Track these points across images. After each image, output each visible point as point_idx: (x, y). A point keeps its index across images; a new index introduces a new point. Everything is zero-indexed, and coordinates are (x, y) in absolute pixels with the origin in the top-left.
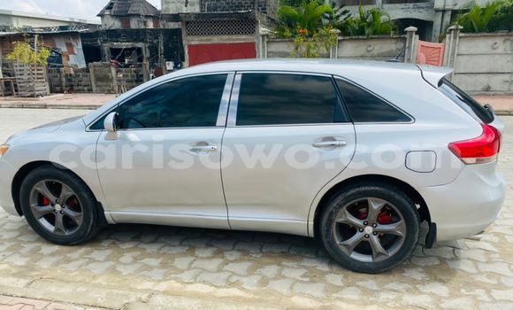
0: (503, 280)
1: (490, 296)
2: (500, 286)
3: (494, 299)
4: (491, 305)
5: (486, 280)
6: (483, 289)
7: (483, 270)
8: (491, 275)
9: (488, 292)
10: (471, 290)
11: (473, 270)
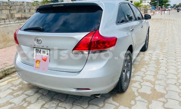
0: (12, 97)
1: (11, 89)
2: (11, 94)
3: (9, 89)
4: (9, 87)
5: (18, 93)
6: (16, 90)
7: (23, 95)
8: (18, 95)
9: (13, 90)
10: (19, 87)
11: (26, 93)
